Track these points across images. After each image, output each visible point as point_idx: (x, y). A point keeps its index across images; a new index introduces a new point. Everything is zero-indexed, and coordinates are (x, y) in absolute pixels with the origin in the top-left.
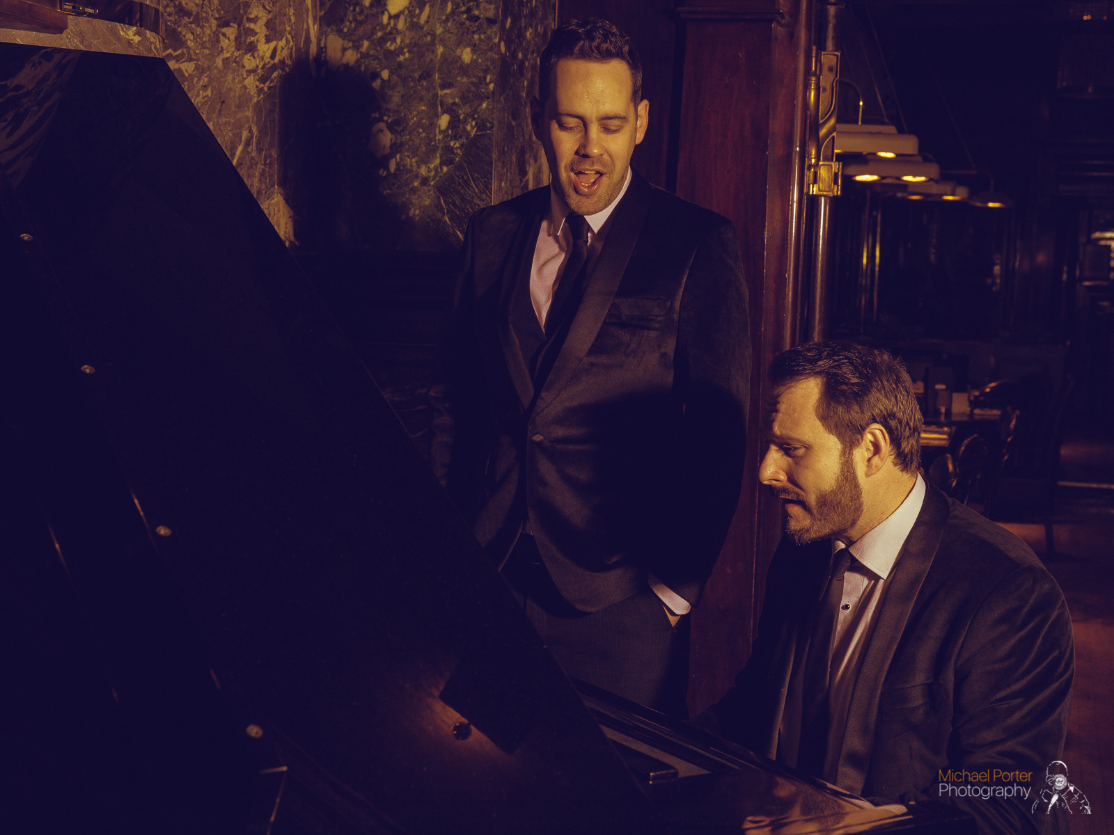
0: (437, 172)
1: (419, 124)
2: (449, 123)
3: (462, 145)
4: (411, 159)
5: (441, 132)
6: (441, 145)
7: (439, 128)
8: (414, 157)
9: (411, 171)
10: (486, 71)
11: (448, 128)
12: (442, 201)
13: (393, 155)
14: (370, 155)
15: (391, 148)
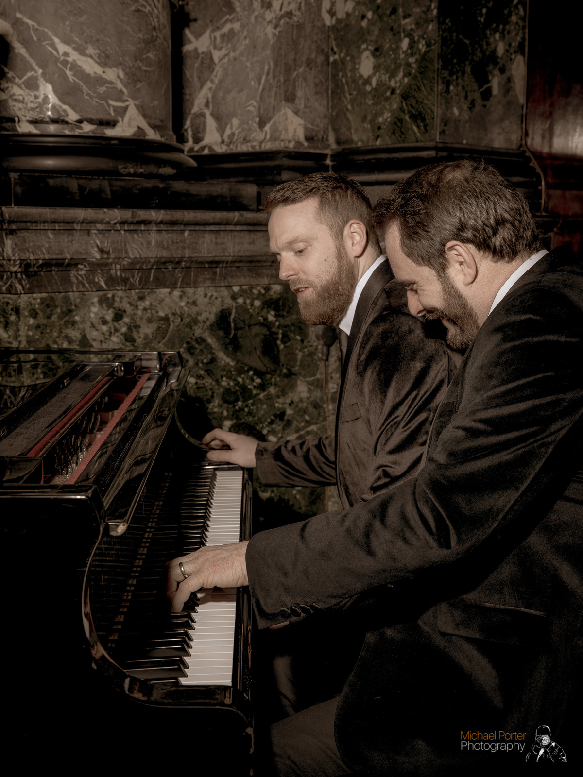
0: (401, 83)
1: (391, 49)
2: (409, 44)
3: (416, 60)
4: (385, 75)
5: (404, 52)
6: (403, 62)
7: (402, 49)
8: (387, 74)
9: (385, 84)
11: (408, 48)
12: (404, 105)
13: (374, 74)
14: (361, 76)
15: (373, 69)
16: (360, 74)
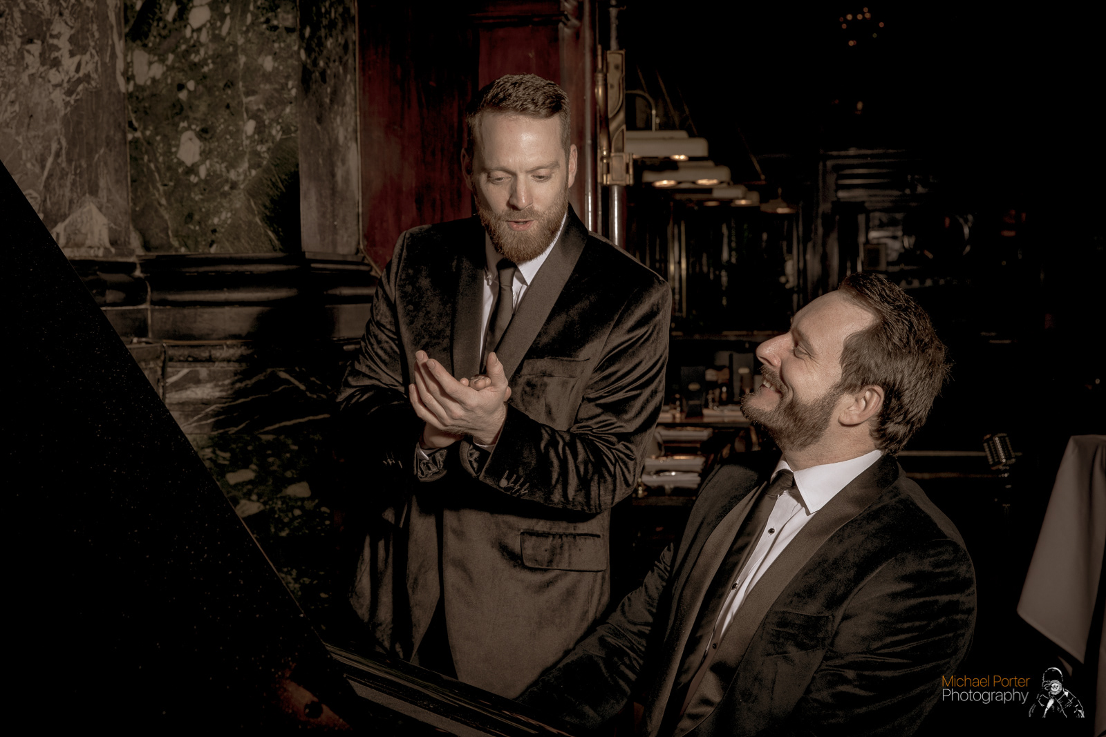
0: (246, 175)
1: (227, 131)
2: (255, 128)
3: (269, 149)
4: (220, 164)
5: (247, 137)
6: (248, 150)
7: (246, 134)
8: (223, 162)
9: (221, 176)
10: (288, 77)
11: (254, 133)
12: (252, 204)
13: (203, 162)
14: (181, 163)
15: (201, 154)
16: (178, 159)
